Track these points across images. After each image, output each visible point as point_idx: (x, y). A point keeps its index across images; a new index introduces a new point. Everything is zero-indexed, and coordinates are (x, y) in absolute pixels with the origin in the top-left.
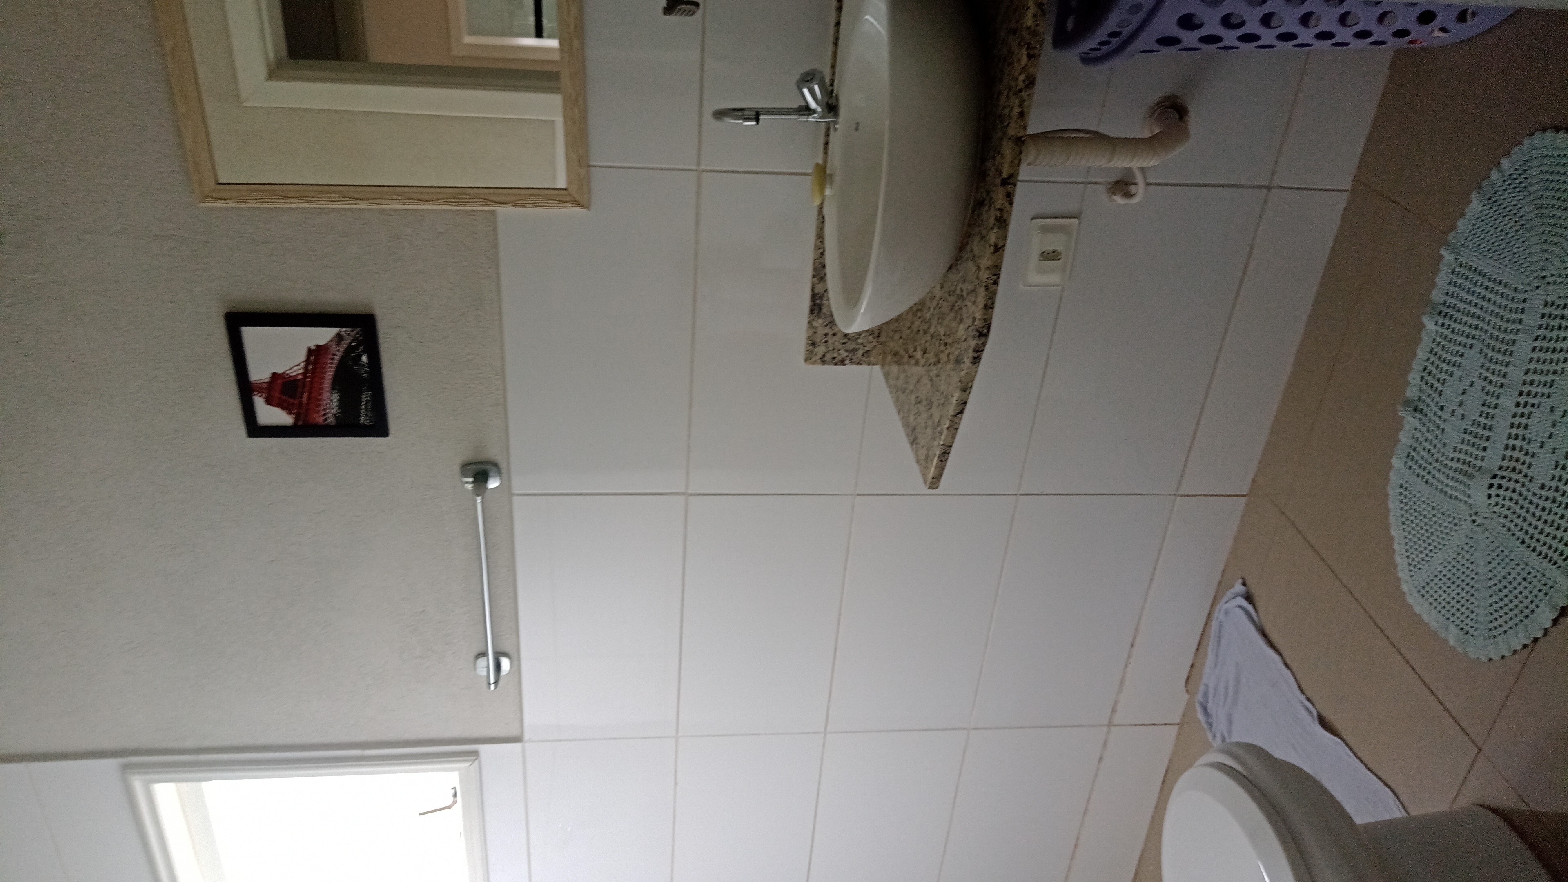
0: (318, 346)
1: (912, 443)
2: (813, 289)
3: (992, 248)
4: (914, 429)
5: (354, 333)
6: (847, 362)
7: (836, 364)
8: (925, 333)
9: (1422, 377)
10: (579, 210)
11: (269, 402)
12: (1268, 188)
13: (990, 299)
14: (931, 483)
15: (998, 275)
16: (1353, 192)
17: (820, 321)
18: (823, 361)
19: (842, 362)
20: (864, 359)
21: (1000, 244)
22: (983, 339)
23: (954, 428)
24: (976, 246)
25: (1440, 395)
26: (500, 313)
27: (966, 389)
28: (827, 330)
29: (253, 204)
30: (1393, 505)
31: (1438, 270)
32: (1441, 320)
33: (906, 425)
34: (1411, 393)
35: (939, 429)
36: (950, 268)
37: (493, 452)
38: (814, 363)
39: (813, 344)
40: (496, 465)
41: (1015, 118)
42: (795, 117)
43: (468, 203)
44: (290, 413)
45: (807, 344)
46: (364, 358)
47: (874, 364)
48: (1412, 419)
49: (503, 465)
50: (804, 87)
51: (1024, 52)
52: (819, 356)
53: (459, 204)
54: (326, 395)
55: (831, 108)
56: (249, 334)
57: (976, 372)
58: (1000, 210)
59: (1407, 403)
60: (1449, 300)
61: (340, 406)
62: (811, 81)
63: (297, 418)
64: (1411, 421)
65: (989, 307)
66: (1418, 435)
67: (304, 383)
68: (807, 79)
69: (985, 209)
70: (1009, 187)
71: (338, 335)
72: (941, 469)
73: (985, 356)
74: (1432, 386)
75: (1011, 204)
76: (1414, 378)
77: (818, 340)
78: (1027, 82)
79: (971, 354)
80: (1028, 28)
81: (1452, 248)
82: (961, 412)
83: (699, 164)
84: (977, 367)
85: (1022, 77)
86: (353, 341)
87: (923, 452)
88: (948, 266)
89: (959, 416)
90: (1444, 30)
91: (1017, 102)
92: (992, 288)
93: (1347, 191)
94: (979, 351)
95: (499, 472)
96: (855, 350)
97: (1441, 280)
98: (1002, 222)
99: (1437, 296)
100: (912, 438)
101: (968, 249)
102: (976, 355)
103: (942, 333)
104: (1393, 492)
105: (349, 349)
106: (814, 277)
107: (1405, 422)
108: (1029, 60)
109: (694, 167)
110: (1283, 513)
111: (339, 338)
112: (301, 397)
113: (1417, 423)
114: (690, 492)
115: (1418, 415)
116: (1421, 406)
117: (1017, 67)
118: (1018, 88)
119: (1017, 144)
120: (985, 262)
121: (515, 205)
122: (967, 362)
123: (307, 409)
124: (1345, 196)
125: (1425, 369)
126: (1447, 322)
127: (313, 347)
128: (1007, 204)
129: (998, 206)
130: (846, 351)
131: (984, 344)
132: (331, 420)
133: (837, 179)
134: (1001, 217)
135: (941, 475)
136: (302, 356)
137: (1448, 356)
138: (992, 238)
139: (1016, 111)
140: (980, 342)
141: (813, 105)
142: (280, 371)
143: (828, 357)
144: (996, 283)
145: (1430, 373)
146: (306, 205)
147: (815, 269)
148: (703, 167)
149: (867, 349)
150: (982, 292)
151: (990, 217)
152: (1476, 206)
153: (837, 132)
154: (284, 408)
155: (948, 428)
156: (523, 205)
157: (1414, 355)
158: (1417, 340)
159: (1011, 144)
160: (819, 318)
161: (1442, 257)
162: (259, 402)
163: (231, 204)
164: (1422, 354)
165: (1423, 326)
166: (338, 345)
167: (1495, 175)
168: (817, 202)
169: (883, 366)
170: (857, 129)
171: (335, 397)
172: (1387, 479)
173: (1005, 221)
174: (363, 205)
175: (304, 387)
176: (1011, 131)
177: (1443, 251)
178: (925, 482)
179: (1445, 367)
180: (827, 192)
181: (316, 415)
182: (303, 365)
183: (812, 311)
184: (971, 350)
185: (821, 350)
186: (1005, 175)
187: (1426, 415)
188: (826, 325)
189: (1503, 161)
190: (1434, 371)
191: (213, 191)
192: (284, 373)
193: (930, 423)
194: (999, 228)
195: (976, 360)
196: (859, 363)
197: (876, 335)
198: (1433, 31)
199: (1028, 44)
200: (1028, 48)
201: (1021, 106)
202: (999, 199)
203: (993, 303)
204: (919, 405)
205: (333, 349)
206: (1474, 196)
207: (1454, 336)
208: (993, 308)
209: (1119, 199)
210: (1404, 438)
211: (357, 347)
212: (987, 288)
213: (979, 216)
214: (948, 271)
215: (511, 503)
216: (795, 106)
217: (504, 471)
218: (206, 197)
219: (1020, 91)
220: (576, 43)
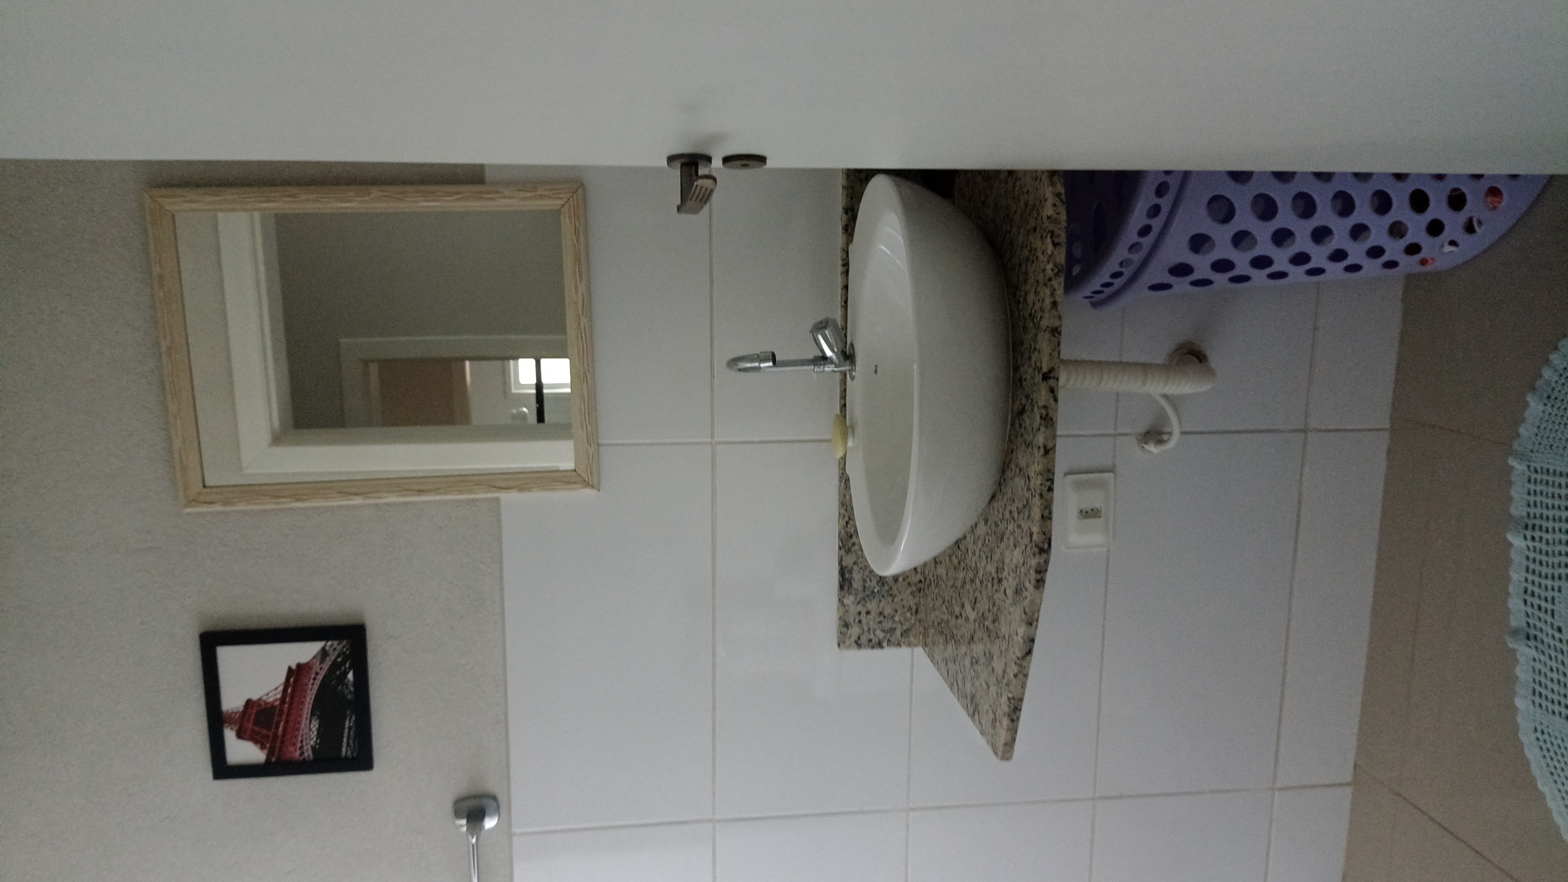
0: (299, 666)
1: (972, 716)
2: (840, 563)
3: (1042, 450)
4: (973, 697)
5: (341, 646)
6: (885, 644)
7: (873, 647)
8: (972, 581)
9: (1525, 601)
10: (588, 491)
11: (240, 735)
12: (1305, 431)
13: (1046, 508)
14: (1003, 752)
15: (1052, 480)
16: (1393, 430)
17: (852, 598)
18: (858, 644)
19: (880, 645)
20: (903, 640)
21: (1050, 446)
22: (1044, 556)
23: (1022, 674)
24: (1022, 458)
25: (1553, 615)
26: (503, 614)
27: (1031, 622)
28: (860, 608)
29: (241, 507)
30: (1532, 754)
31: (1510, 483)
32: (1529, 534)
33: (962, 696)
34: (1517, 620)
35: (1005, 681)
36: (993, 497)
37: (492, 785)
38: (849, 647)
39: (846, 625)
40: (494, 798)
41: (1049, 308)
42: (812, 367)
43: (470, 491)
44: (262, 747)
45: (840, 625)
46: (350, 676)
47: (915, 645)
48: (1527, 649)
49: (502, 798)
50: (819, 333)
51: (1049, 240)
52: (853, 639)
53: (461, 492)
54: (304, 723)
55: (848, 356)
56: (226, 655)
57: (1041, 599)
58: (1045, 407)
59: (1515, 633)
60: (1532, 511)
61: (319, 736)
62: (825, 328)
63: (269, 755)
64: (1525, 652)
65: (1047, 517)
66: (1538, 666)
67: (281, 710)
68: (821, 326)
69: (1025, 417)
70: (1052, 382)
71: (323, 649)
72: (1013, 731)
73: (1049, 578)
74: (1540, 608)
75: (1056, 400)
76: (1515, 604)
77: (852, 621)
78: (1056, 270)
79: (1033, 576)
80: (1049, 218)
81: (1521, 457)
82: (1029, 652)
83: (712, 437)
84: (1042, 593)
85: (1050, 266)
86: (339, 656)
87: (987, 719)
88: (991, 494)
89: (1028, 658)
90: (1453, 243)
91: (1048, 292)
92: (1047, 496)
93: (1387, 430)
94: (1041, 571)
95: (498, 810)
96: (892, 630)
97: (1518, 492)
98: (1048, 420)
99: (1518, 509)
100: (971, 710)
101: (1013, 466)
102: (1039, 577)
103: (993, 571)
104: (1527, 738)
105: (335, 665)
106: (840, 548)
107: (1518, 655)
108: (1055, 247)
109: (709, 440)
110: (1399, 794)
111: (324, 653)
112: (277, 727)
113: (1533, 653)
114: (717, 817)
115: (1532, 643)
116: (1532, 632)
117: (1043, 258)
118: (1047, 277)
119: (1054, 336)
120: (1036, 468)
121: (521, 490)
122: (1030, 587)
123: (282, 742)
124: (1386, 435)
125: (1526, 591)
126: (1537, 534)
127: (294, 667)
128: (1052, 401)
129: (1041, 404)
130: (883, 631)
131: (1047, 562)
132: (309, 754)
133: (860, 430)
134: (1047, 415)
135: (1014, 740)
136: (280, 678)
137: (1550, 571)
138: (1040, 439)
139: (1048, 302)
140: (1042, 561)
141: (829, 353)
142: (255, 697)
143: (864, 639)
144: (1050, 489)
145: (1533, 594)
146: (299, 504)
147: (841, 540)
148: (716, 439)
149: (905, 627)
150: (1037, 500)
151: (1034, 419)
152: (1535, 407)
153: (855, 381)
154: (256, 742)
155: (1015, 676)
156: (529, 489)
157: (1509, 579)
158: (1508, 562)
159: (1047, 335)
160: (849, 594)
161: (1512, 468)
162: (230, 735)
163: (218, 508)
164: (1517, 576)
165: (1510, 545)
166: (322, 662)
167: (1547, 373)
168: (840, 454)
169: (925, 645)
170: (876, 372)
171: (315, 725)
172: (1516, 725)
173: (1052, 419)
174: (358, 501)
175: (280, 716)
176: (1045, 323)
177: (1512, 462)
178: (995, 753)
179: (1549, 583)
180: (850, 444)
181: (291, 749)
182: (281, 688)
183: (841, 587)
184: (1032, 572)
185: (855, 631)
186: (1045, 369)
187: (1543, 642)
188: (858, 603)
189: (1551, 357)
190: (1537, 590)
191: (199, 494)
192: (260, 699)
193: (992, 680)
194: (1046, 427)
195: (1040, 583)
196: (899, 645)
197: (914, 611)
198: (1442, 246)
199: (1052, 232)
200: (1052, 237)
201: (1052, 295)
202: (1042, 396)
203: (1050, 513)
204: (976, 667)
205: (317, 666)
206: (1529, 398)
207: (1550, 549)
208: (1050, 519)
209: (1152, 448)
210: (1523, 673)
211: (343, 663)
212: (1041, 495)
213: (1020, 425)
214: (990, 502)
215: (510, 844)
216: (811, 356)
217: (503, 805)
218: (193, 501)
219: (1050, 280)
220: (584, 320)
